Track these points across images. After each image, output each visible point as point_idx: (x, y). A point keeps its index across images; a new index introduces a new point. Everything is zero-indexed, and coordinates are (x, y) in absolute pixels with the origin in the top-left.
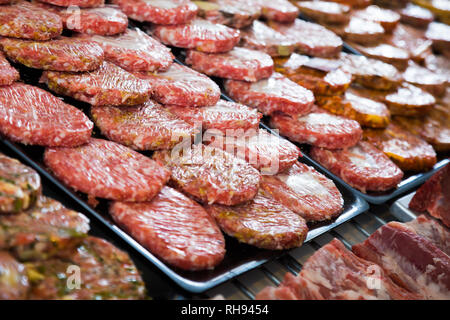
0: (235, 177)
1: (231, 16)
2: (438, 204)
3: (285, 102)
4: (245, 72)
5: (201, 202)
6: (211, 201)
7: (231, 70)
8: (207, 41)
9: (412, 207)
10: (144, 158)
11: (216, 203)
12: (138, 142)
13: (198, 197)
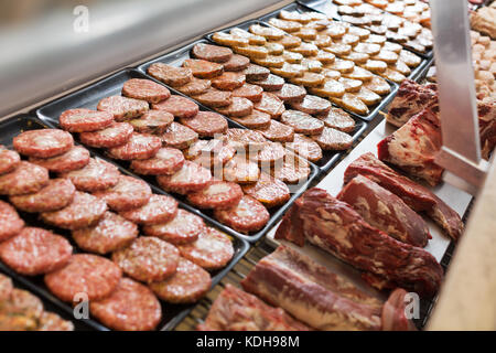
0: (164, 260)
1: (155, 127)
2: (290, 232)
3: (193, 186)
4: (166, 170)
5: (144, 283)
6: (150, 281)
7: (157, 170)
8: (141, 154)
9: (276, 237)
10: (107, 261)
11: (154, 281)
12: (102, 250)
13: (144, 281)
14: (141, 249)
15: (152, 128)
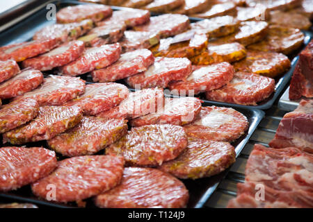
0: (168, 138)
1: (108, 36)
4: (136, 67)
5: (154, 166)
6: (160, 162)
7: (127, 71)
8: (101, 60)
10: (100, 157)
11: (165, 162)
12: (91, 148)
13: (151, 164)
14: (137, 138)
15: (104, 37)
